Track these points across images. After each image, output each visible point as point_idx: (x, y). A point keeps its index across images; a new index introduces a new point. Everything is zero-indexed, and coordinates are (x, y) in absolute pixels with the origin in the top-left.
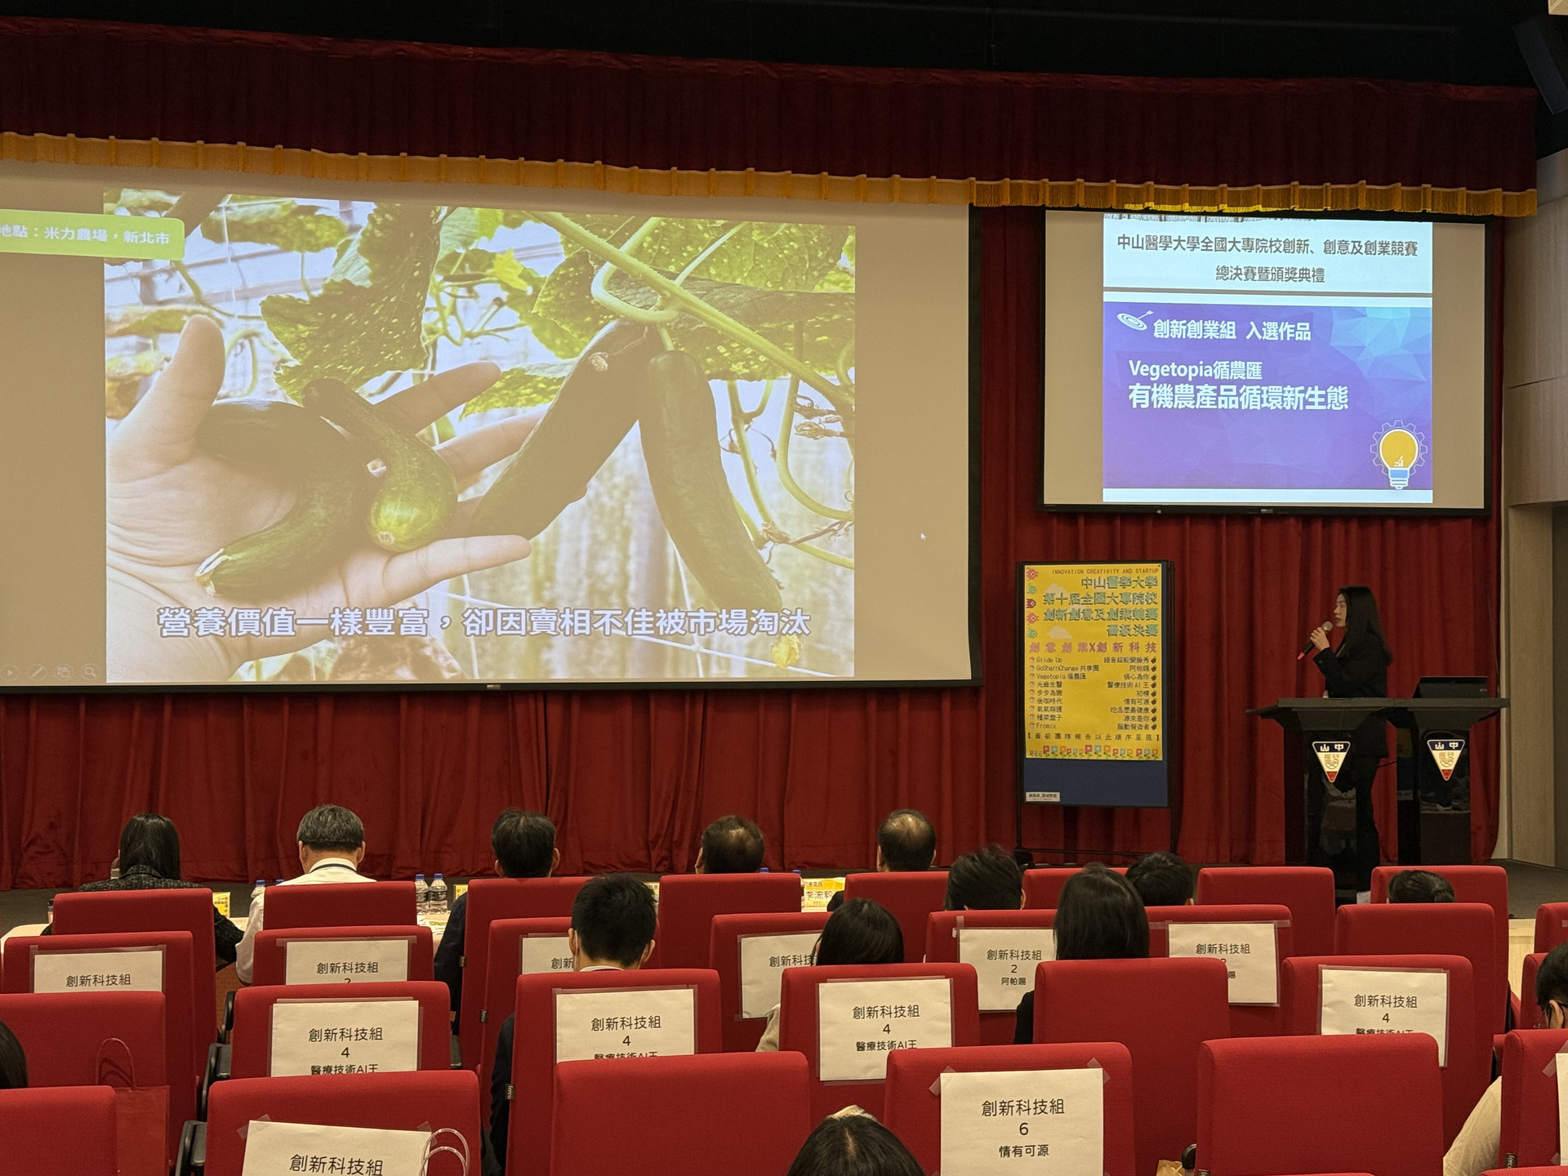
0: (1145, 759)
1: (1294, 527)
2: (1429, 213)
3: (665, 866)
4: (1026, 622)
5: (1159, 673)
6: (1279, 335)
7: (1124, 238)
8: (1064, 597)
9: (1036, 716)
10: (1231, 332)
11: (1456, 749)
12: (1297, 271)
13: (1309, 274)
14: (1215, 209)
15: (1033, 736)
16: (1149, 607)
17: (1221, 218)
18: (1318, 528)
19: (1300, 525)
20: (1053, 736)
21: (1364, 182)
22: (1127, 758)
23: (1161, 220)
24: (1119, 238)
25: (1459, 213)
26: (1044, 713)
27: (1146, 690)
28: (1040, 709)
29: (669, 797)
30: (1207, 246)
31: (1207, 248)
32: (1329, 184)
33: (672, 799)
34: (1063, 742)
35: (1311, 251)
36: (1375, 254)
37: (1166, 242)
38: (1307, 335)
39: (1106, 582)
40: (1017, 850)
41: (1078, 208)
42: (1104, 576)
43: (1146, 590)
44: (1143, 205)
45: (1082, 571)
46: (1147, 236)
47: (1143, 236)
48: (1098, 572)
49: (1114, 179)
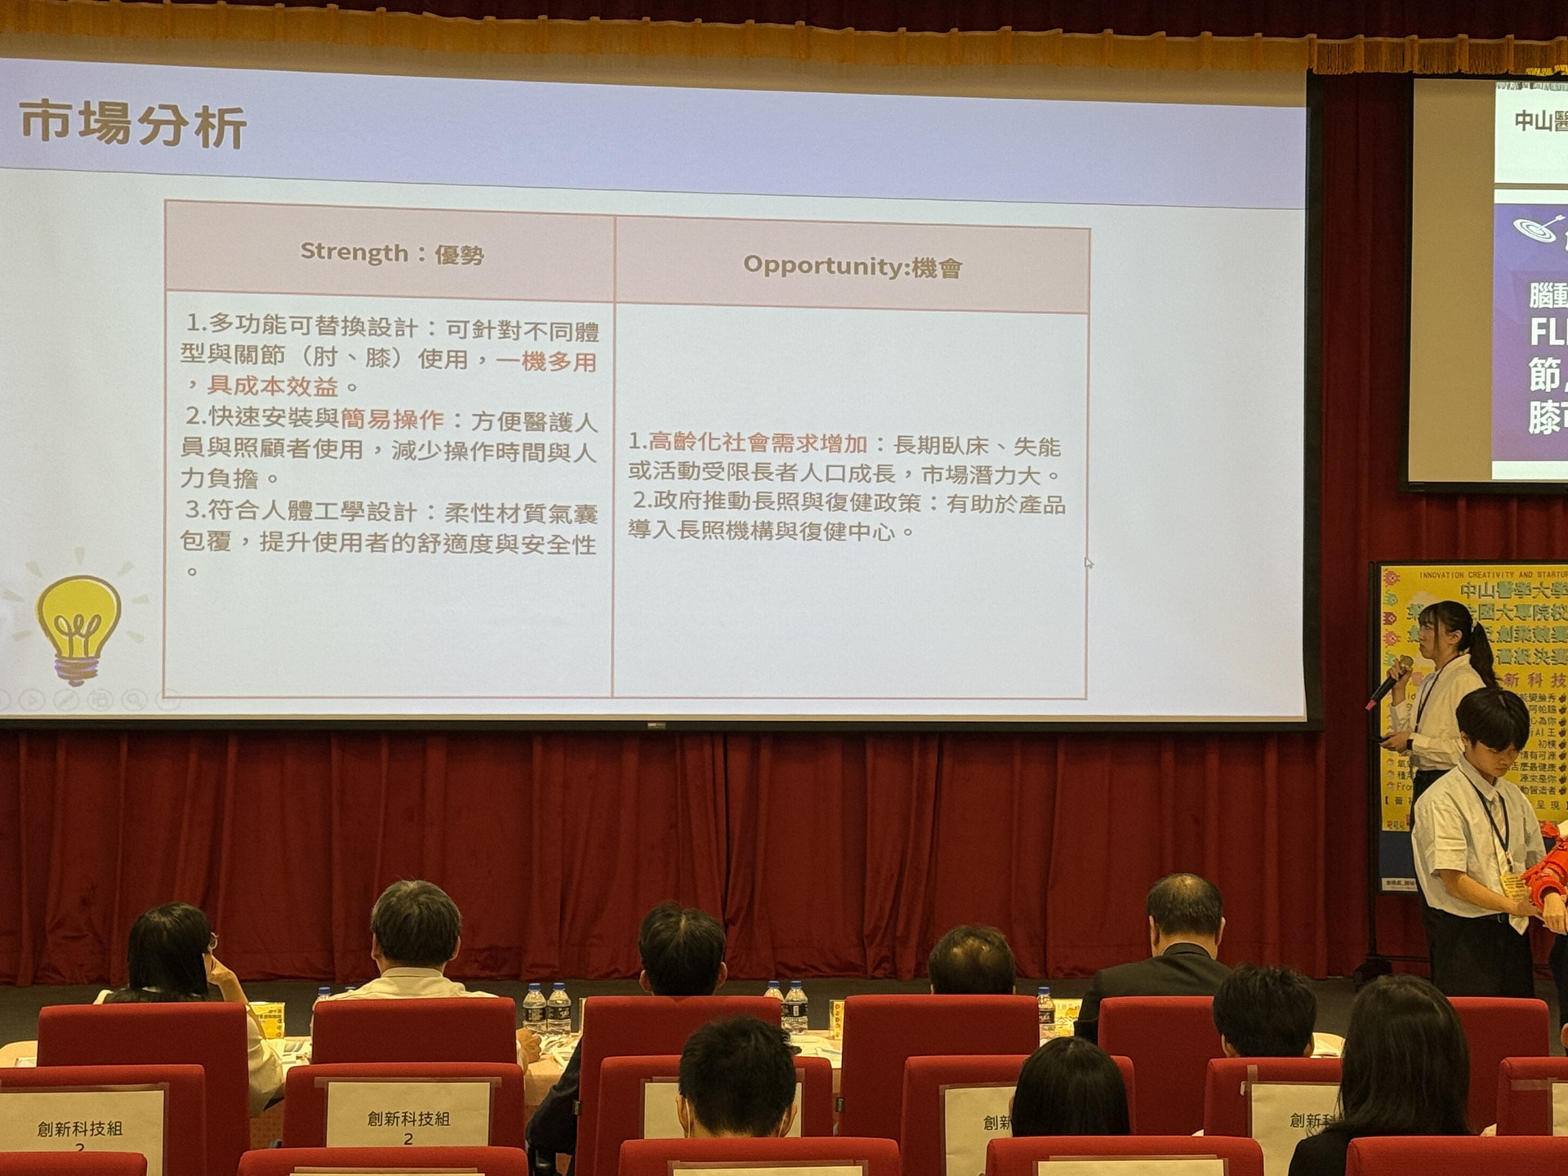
3: (885, 969)
4: (1383, 644)
7: (1524, 115)
9: (1396, 774)
16: (1557, 624)
24: (1518, 115)
27: (1552, 738)
29: (892, 876)
33: (895, 879)
39: (1496, 589)
40: (1370, 958)
41: (1460, 75)
42: (1493, 582)
43: (1553, 601)
44: (1553, 70)
45: (1462, 575)
46: (1556, 112)
47: (1551, 111)
48: (1485, 574)
49: (1510, 34)
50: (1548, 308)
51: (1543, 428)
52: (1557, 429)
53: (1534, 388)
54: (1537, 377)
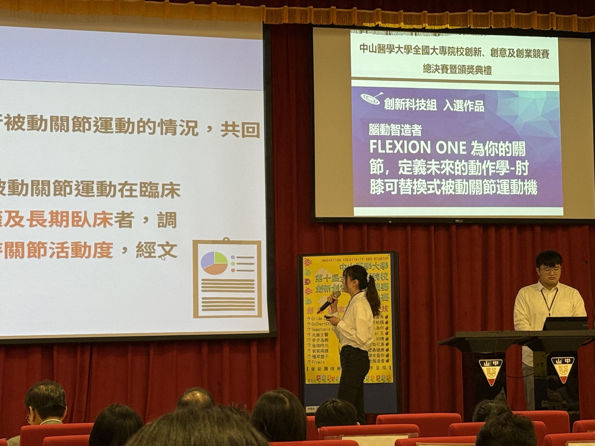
0: (382, 382)
1: (477, 230)
2: (555, 31)
4: (305, 294)
5: (390, 325)
6: (464, 109)
7: (364, 45)
8: (329, 277)
9: (312, 356)
10: (434, 106)
11: (569, 363)
12: (475, 68)
13: (482, 69)
14: (420, 27)
15: (310, 369)
16: (383, 282)
17: (425, 33)
18: (492, 232)
19: (481, 230)
20: (323, 369)
21: (514, 10)
22: (370, 382)
23: (387, 34)
24: (361, 45)
25: (573, 31)
26: (317, 354)
27: (382, 336)
28: (314, 351)
30: (417, 51)
31: (417, 53)
32: (492, 11)
34: (329, 372)
35: (483, 55)
36: (523, 57)
37: (391, 48)
38: (482, 109)
41: (332, 26)
43: (381, 271)
44: (375, 24)
45: (340, 260)
46: (378, 44)
47: (376, 44)
48: (350, 260)
49: (355, 7)
50: (377, 135)
51: (377, 192)
52: (383, 192)
53: (372, 173)
54: (373, 168)
